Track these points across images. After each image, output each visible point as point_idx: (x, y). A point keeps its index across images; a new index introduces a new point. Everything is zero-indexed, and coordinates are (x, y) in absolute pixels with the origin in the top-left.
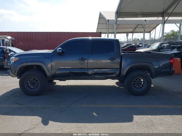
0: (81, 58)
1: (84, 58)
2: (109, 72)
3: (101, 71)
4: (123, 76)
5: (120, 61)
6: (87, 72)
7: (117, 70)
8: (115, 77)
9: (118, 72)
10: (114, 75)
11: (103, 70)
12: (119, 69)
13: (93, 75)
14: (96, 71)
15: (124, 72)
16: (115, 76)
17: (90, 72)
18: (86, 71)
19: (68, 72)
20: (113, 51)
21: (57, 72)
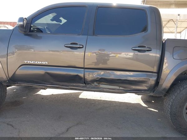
0: (72, 44)
1: (76, 44)
2: (132, 79)
3: (114, 75)
4: (164, 89)
5: (158, 55)
6: (82, 75)
7: (151, 76)
8: (145, 90)
9: (152, 81)
10: (143, 87)
11: (119, 73)
12: (155, 73)
13: (96, 84)
14: (103, 75)
15: (167, 82)
16: (146, 88)
17: (90, 76)
18: (81, 73)
19: (41, 72)
20: (145, 29)
21: (20, 72)
